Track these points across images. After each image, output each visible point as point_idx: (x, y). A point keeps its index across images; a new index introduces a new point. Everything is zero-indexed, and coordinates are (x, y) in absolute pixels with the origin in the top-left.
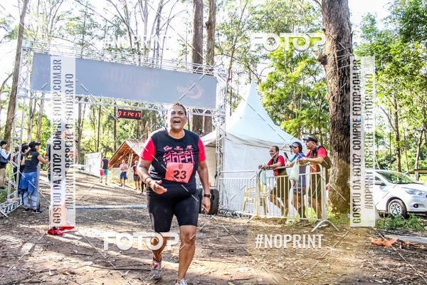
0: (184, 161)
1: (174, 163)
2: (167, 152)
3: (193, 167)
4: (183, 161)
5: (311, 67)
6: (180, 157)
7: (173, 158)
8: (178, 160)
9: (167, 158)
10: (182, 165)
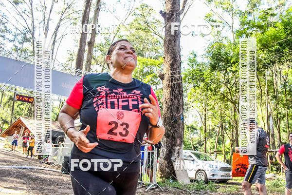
1: (109, 110)
5: (155, 80)
6: (120, 100)
7: (109, 101)
8: (116, 106)
9: (100, 103)
10: (122, 114)
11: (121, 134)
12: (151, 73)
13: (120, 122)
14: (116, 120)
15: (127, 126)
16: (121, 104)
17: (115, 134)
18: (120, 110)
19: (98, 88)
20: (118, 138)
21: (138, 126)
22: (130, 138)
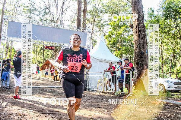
5: (127, 29)
6: (75, 59)
7: (71, 59)
8: (74, 61)
9: (68, 59)
10: (75, 64)
11: (75, 70)
12: (124, 25)
13: (75, 66)
14: (73, 65)
15: (77, 67)
16: (75, 60)
17: (73, 70)
18: (75, 62)
19: (68, 55)
20: (74, 71)
21: (81, 67)
22: (78, 71)
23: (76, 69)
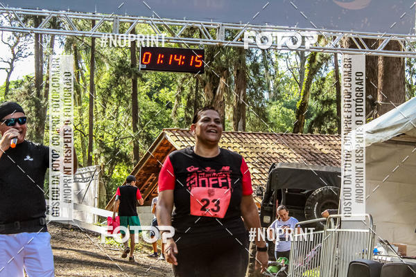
0: (216, 186)
1: (201, 189)
2: (191, 173)
3: (229, 194)
4: (214, 186)
6: (210, 179)
7: (200, 180)
8: (207, 184)
9: (192, 182)
10: (213, 191)
11: (213, 210)
13: (211, 199)
14: (206, 197)
15: (219, 202)
16: (211, 183)
18: (211, 188)
19: (188, 169)
21: (229, 202)
22: (221, 214)
23: (216, 208)
